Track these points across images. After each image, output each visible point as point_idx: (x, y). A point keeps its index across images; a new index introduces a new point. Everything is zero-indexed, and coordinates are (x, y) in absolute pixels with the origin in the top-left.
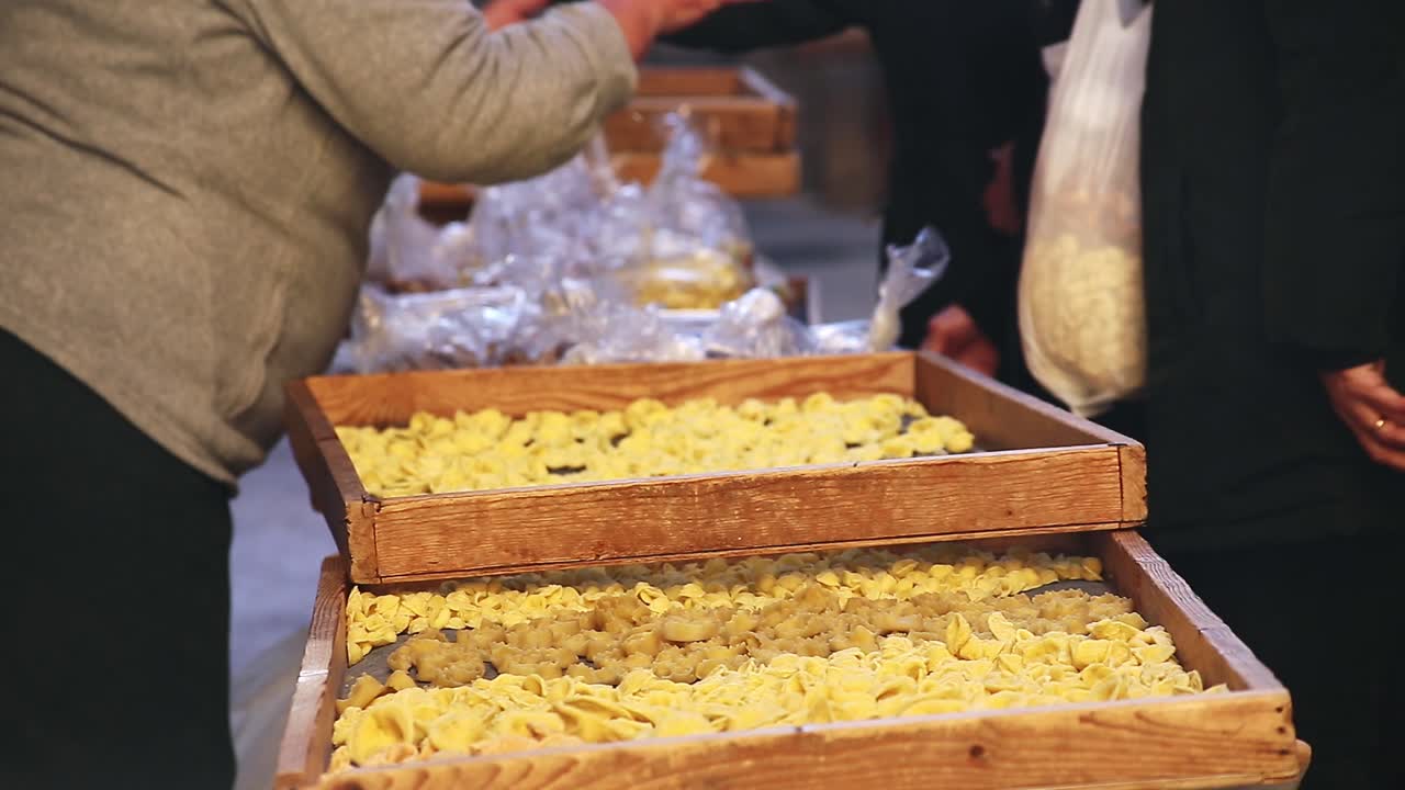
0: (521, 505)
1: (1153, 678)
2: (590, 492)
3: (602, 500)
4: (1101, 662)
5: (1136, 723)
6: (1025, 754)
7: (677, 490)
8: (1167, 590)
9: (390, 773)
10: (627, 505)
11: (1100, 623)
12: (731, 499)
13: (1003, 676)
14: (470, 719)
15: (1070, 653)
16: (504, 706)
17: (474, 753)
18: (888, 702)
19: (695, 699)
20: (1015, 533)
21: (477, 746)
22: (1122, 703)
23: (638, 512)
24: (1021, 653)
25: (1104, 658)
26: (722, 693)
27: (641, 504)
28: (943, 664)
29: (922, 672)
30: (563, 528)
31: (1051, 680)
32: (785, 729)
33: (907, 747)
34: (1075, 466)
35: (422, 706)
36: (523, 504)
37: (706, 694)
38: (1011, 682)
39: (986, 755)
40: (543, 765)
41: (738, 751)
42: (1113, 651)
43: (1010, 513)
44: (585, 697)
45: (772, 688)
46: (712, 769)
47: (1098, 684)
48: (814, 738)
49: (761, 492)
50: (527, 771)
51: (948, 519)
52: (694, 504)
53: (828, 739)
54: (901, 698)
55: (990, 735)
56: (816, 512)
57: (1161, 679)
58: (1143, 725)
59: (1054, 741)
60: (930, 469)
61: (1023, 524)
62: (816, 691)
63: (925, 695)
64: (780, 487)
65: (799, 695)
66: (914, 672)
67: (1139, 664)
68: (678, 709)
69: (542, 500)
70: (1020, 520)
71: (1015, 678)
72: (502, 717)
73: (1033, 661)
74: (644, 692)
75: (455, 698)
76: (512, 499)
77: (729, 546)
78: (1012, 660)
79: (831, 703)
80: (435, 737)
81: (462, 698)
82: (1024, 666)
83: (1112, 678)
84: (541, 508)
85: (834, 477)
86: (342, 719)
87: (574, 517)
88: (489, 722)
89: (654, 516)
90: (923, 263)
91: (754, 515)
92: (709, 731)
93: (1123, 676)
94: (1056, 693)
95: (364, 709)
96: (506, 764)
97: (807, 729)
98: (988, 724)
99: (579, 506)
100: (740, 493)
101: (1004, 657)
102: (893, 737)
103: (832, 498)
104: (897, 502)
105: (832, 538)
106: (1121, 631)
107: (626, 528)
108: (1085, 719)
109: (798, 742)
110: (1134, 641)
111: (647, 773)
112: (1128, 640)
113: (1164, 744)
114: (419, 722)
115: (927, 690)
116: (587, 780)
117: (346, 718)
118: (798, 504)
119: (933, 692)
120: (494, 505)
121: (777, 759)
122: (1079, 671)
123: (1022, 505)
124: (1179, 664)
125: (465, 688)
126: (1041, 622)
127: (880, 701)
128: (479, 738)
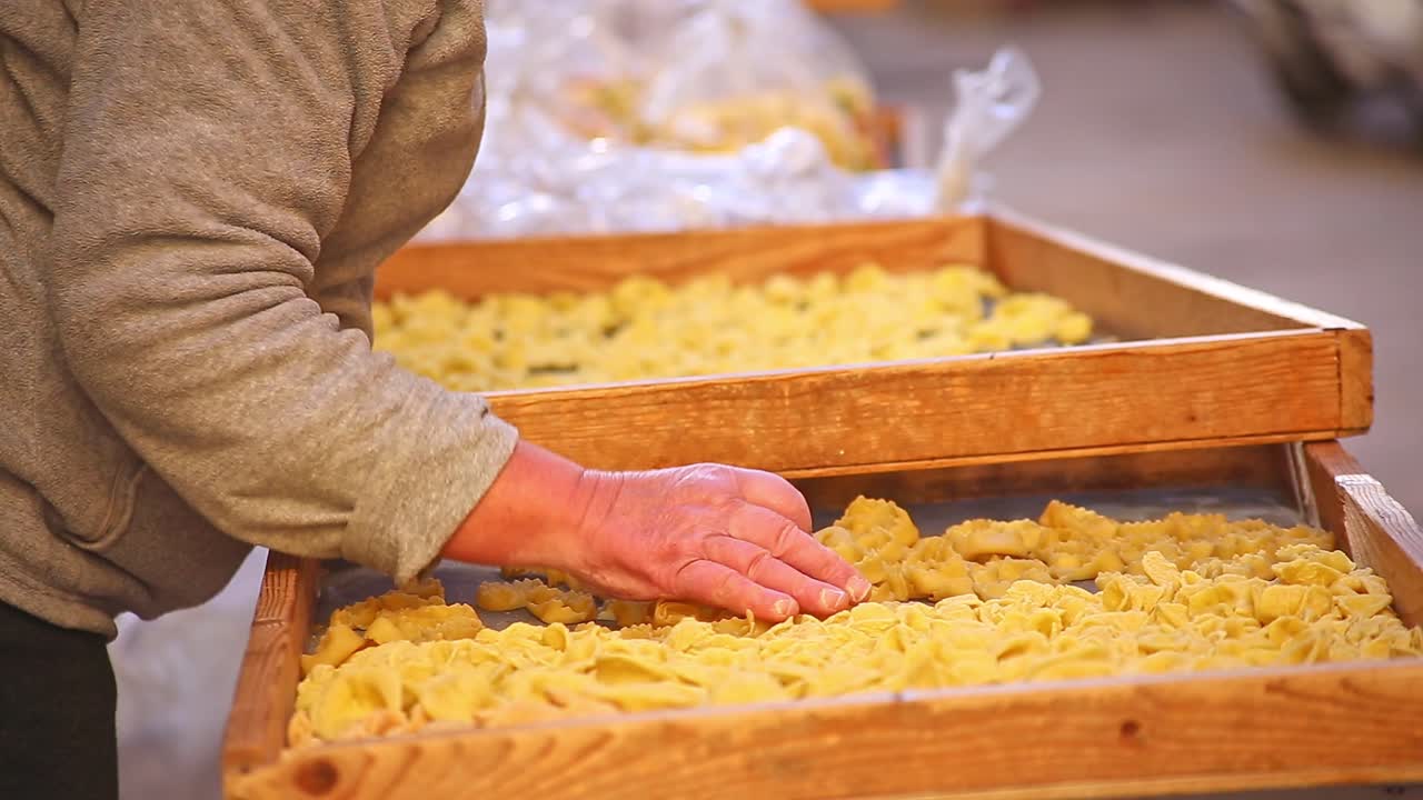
0: (562, 409)
1: (1361, 637)
2: (649, 393)
3: (665, 402)
4: (1293, 613)
5: (1341, 694)
6: (1193, 732)
7: (761, 389)
8: (1380, 520)
9: (372, 749)
10: (698, 409)
11: (1292, 564)
12: (831, 402)
13: (1162, 631)
14: (474, 680)
15: (1251, 603)
16: (517, 664)
17: (480, 724)
18: (1012, 663)
19: (763, 659)
20: (1199, 444)
21: (483, 714)
22: (1322, 667)
23: (711, 419)
24: (1186, 602)
25: (1298, 608)
26: (799, 650)
27: (715, 408)
28: (1084, 616)
29: (1055, 627)
30: (615, 438)
31: (1227, 637)
32: (881, 696)
33: (1039, 720)
34: (1277, 357)
35: (410, 663)
36: (564, 407)
37: (776, 652)
38: (1174, 639)
39: (1143, 732)
40: (569, 740)
41: (820, 724)
42: (1309, 601)
43: (1193, 419)
44: (621, 655)
45: (862, 646)
46: (788, 747)
47: (1289, 644)
48: (918, 708)
49: (871, 393)
50: (548, 747)
51: (1112, 428)
52: (784, 407)
53: (937, 709)
54: (1030, 659)
55: (1147, 706)
56: (939, 417)
57: (1373, 637)
58: (1350, 696)
59: (1233, 716)
60: (1087, 362)
61: (1209, 432)
62: (920, 648)
63: (1061, 655)
64: (895, 385)
65: (896, 653)
66: (1045, 627)
67: (1344, 618)
68: (743, 669)
69: (588, 404)
70: (1205, 428)
71: (1178, 633)
72: (515, 678)
73: (1200, 613)
74: (698, 648)
75: (453, 655)
76: (549, 401)
77: (828, 463)
78: (1174, 610)
79: (938, 666)
80: (428, 702)
81: (464, 653)
82: (1191, 619)
83: (1308, 634)
84: (586, 413)
85: (966, 373)
86: (307, 680)
87: (630, 424)
88: (498, 683)
89: (732, 424)
90: (1005, 98)
91: (859, 422)
92: (782, 698)
93: (1323, 632)
94: (1232, 652)
95: (337, 667)
96: (519, 737)
97: (911, 695)
98: (1144, 692)
99: (635, 410)
100: (842, 394)
101: (1164, 606)
102: (1020, 707)
103: (961, 400)
104: (1046, 405)
105: (962, 451)
106: (1318, 575)
107: (698, 440)
108: (1275, 687)
109: (895, 713)
110: (1337, 586)
111: (702, 750)
112: (1329, 585)
113: (1379, 722)
114: (411, 684)
115: (1063, 648)
116: (623, 759)
117: (312, 679)
118: (917, 408)
119: (1070, 652)
120: (527, 409)
121: (871, 735)
122: (1263, 625)
123: (1210, 408)
124: (1398, 617)
125: (466, 641)
126: (1215, 561)
127: (1003, 663)
128: (485, 704)
